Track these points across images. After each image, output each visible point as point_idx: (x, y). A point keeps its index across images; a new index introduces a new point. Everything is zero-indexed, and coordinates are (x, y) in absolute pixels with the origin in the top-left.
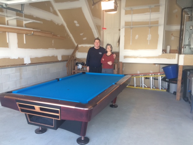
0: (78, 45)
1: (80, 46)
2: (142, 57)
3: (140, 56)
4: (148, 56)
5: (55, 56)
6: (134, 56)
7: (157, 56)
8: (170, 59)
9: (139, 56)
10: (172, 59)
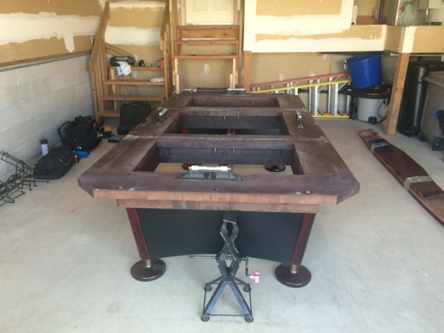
0: (107, 5)
1: (113, 6)
2: (303, 35)
3: (298, 34)
4: (316, 33)
5: (59, 38)
6: (282, 34)
7: (341, 31)
8: (368, 38)
9: (294, 34)
10: (373, 38)
